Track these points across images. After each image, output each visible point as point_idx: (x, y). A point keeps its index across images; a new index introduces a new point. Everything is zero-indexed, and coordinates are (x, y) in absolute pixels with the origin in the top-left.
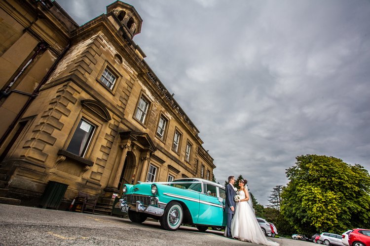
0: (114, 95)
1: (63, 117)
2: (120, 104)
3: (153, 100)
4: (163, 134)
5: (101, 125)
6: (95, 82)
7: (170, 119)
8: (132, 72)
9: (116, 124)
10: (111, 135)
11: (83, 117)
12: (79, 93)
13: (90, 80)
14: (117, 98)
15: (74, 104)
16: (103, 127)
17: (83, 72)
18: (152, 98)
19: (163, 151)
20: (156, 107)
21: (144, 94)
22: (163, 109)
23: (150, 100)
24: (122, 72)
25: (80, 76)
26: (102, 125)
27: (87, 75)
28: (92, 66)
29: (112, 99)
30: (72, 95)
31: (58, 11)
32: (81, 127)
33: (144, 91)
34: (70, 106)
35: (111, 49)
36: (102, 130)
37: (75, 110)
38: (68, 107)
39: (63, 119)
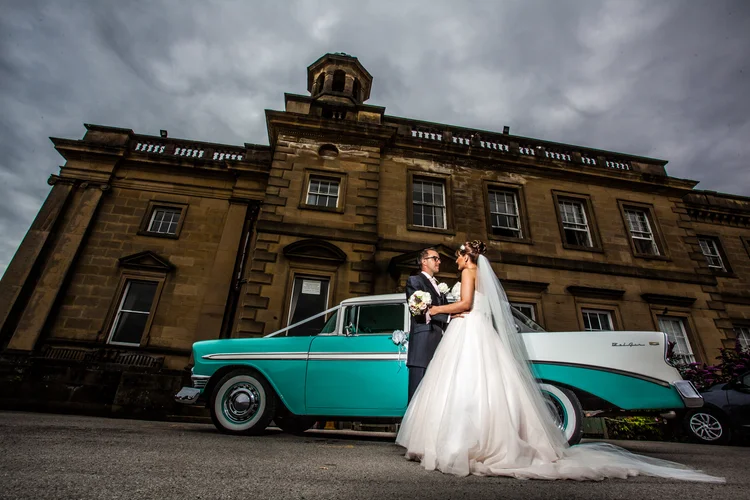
0: (341, 213)
1: (264, 288)
2: (360, 220)
3: (449, 171)
4: (519, 225)
5: (333, 274)
6: (299, 212)
7: (523, 182)
8: (366, 153)
9: (365, 257)
10: (363, 281)
11: (296, 274)
12: (277, 243)
13: (287, 214)
14: (351, 213)
15: (274, 261)
16: (340, 275)
17: (271, 209)
18: (443, 170)
19: (530, 261)
20: (462, 180)
21: (420, 173)
22: (489, 174)
23: (441, 176)
24: (343, 166)
25: (270, 218)
26: (335, 271)
27: (280, 210)
28: (284, 192)
29: (341, 221)
30: (266, 250)
31: (254, 151)
32: (305, 291)
33: (418, 168)
34: (269, 268)
35: (307, 146)
36: (340, 279)
37: (278, 271)
38: (267, 271)
39: (265, 291)
